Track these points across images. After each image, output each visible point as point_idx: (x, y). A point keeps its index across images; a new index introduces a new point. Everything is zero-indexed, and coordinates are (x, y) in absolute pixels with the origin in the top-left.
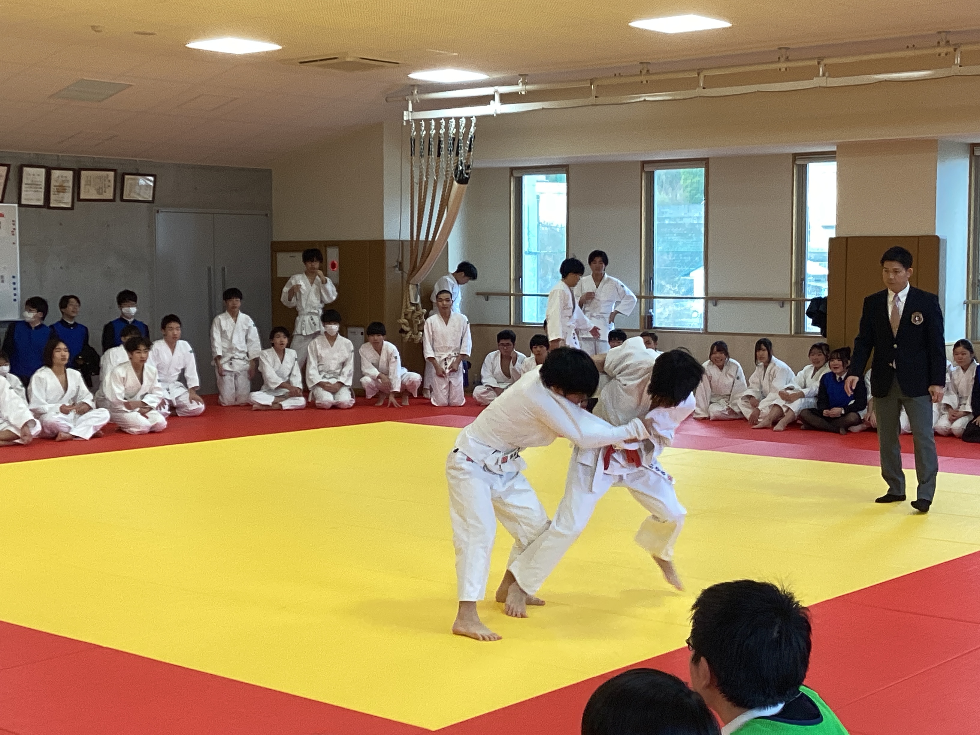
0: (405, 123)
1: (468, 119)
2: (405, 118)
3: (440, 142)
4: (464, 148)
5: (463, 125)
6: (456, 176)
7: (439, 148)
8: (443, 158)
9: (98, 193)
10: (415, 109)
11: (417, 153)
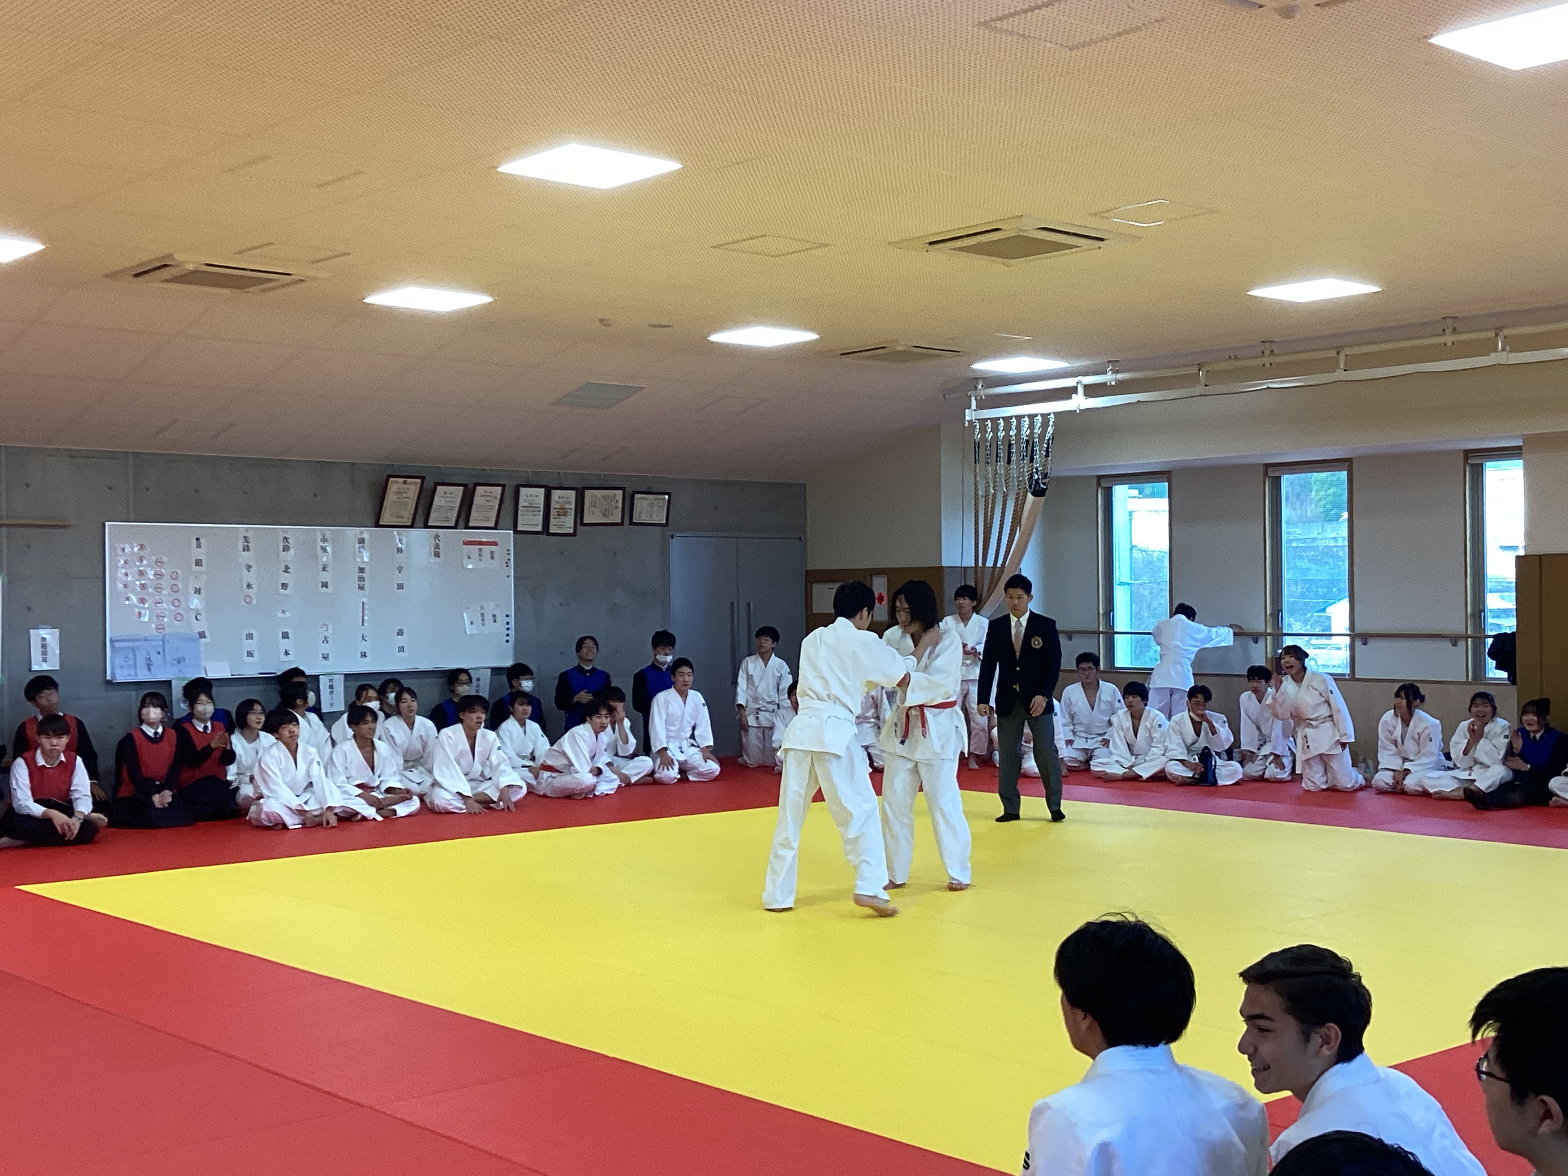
0: (967, 424)
1: (1045, 416)
2: (967, 418)
3: (1010, 445)
4: (1040, 451)
5: (1039, 425)
6: (1030, 487)
7: (1010, 452)
8: (1013, 466)
9: (604, 515)
10: (980, 407)
11: (982, 460)
